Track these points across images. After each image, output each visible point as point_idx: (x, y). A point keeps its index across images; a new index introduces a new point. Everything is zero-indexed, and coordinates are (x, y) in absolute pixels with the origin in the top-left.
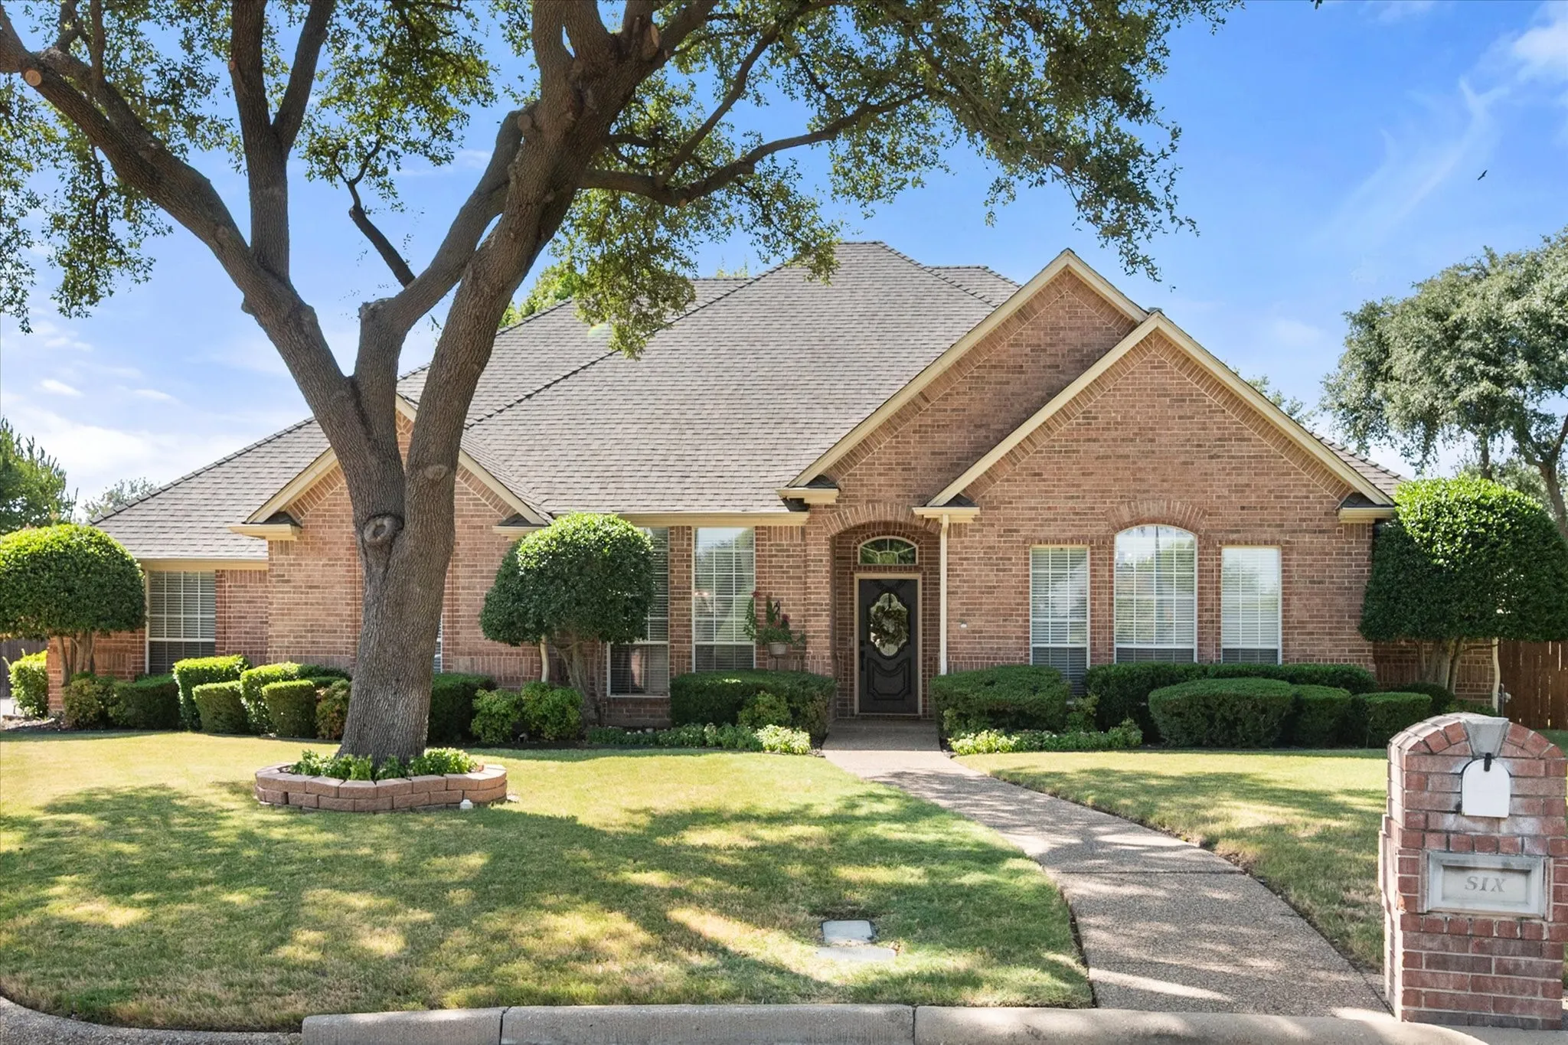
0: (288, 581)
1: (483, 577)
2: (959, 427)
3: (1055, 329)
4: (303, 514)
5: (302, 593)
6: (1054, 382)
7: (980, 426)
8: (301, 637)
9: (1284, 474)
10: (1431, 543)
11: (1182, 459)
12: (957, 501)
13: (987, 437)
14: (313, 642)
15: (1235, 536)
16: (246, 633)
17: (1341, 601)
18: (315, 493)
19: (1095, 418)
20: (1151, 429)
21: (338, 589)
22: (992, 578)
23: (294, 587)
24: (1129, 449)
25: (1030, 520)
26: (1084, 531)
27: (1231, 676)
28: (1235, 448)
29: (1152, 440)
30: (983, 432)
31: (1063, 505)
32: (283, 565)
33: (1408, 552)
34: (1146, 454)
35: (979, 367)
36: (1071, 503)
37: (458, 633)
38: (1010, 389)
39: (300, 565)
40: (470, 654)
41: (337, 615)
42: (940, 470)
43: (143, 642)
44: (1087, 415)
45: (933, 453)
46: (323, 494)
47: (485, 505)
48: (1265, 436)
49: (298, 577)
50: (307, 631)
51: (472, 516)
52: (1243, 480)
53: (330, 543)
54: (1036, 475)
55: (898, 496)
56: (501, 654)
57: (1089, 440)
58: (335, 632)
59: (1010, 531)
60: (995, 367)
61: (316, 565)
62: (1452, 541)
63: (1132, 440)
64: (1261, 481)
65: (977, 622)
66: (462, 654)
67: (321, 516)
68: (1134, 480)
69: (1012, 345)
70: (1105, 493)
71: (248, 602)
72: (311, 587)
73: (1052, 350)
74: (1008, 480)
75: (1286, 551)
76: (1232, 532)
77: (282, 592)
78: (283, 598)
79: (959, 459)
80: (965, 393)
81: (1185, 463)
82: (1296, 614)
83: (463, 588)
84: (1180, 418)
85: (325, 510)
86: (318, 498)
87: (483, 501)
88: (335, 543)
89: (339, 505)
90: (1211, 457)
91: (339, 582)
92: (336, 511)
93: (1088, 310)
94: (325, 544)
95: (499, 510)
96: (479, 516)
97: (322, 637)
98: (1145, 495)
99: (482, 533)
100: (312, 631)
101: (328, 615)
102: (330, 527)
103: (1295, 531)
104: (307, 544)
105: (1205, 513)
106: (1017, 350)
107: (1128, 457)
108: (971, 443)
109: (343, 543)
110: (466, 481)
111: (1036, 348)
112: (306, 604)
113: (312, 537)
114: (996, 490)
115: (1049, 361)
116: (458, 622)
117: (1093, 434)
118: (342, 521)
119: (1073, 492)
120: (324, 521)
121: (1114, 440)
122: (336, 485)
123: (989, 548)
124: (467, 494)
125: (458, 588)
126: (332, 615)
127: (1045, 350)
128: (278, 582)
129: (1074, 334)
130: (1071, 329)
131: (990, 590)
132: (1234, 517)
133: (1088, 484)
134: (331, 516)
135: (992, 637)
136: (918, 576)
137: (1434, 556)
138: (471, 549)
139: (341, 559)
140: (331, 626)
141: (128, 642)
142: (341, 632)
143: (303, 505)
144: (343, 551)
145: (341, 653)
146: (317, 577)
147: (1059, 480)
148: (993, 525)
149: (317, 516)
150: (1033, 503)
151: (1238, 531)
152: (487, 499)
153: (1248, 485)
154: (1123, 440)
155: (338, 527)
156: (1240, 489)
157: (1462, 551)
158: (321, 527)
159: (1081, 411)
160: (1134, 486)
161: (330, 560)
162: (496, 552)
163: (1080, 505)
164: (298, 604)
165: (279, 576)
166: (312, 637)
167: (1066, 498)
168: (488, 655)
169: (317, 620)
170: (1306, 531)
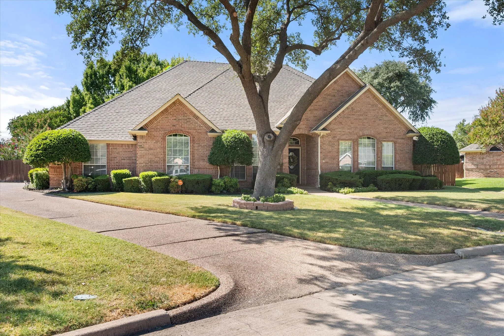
0: (143, 147)
1: (202, 147)
2: (320, 110)
3: (343, 86)
4: (148, 128)
5: (147, 151)
6: (342, 100)
7: (325, 110)
8: (147, 164)
9: (395, 125)
10: (433, 142)
11: (373, 120)
12: (324, 129)
13: (327, 113)
14: (151, 165)
15: (384, 139)
16: (116, 162)
17: (407, 155)
18: (151, 122)
19: (354, 109)
20: (367, 113)
21: (158, 150)
22: (330, 149)
23: (145, 149)
24: (361, 117)
25: (339, 134)
26: (352, 137)
27: (392, 174)
28: (385, 118)
29: (366, 115)
30: (326, 112)
31: (347, 131)
32: (141, 142)
33: (427, 144)
34: (366, 119)
35: (325, 95)
36: (349, 130)
37: (194, 163)
38: (332, 101)
39: (147, 143)
40: (198, 169)
41: (158, 157)
42: (315, 121)
43: (82, 165)
44: (352, 108)
45: (314, 116)
46: (154, 122)
47: (202, 127)
48: (391, 115)
49: (146, 146)
50: (149, 162)
51: (199, 130)
52: (386, 126)
53: (156, 136)
54: (340, 123)
55: (306, 127)
56: (207, 169)
57: (353, 115)
58: (158, 162)
59: (335, 137)
60: (328, 95)
61: (152, 143)
62: (438, 142)
63: (362, 115)
64: (390, 126)
65: (327, 160)
66: (196, 169)
67: (153, 128)
68: (363, 125)
69: (333, 90)
70: (356, 128)
71: (117, 153)
72: (150, 149)
73: (342, 92)
74: (334, 124)
75: (395, 143)
76: (384, 138)
77: (141, 151)
78: (141, 152)
79: (320, 118)
80: (321, 101)
81: (374, 121)
82: (398, 158)
83: (196, 150)
84: (373, 110)
85: (154, 127)
86: (152, 123)
87: (202, 125)
88: (158, 136)
89: (159, 125)
90: (380, 120)
91: (159, 148)
92: (158, 127)
93: (350, 82)
94: (154, 136)
95: (206, 128)
96: (200, 130)
97: (153, 164)
98: (365, 129)
99: (201, 134)
100: (151, 162)
101: (156, 157)
102: (156, 132)
103: (397, 139)
104: (149, 136)
105: (378, 134)
106: (334, 91)
107: (361, 119)
108: (323, 114)
109: (160, 136)
110: (197, 120)
111: (338, 91)
112: (149, 154)
113: (150, 135)
114: (331, 126)
115: (341, 94)
116: (194, 160)
117: (353, 113)
118: (160, 130)
119: (349, 128)
120: (154, 130)
121: (358, 115)
122: (158, 119)
123: (330, 141)
124: (197, 123)
125: (194, 150)
126: (157, 157)
127: (340, 91)
128: (140, 147)
129: (347, 88)
130: (346, 87)
131: (330, 152)
132: (384, 134)
133: (352, 126)
134: (156, 128)
135: (330, 164)
136: (300, 148)
137: (434, 145)
138: (198, 139)
139: (159, 141)
140: (157, 161)
141: (77, 165)
142: (160, 162)
143: (147, 125)
144: (160, 139)
145: (159, 168)
146: (152, 146)
147: (346, 124)
148: (330, 135)
149: (152, 128)
150: (340, 130)
151: (385, 138)
152: (203, 125)
153: (387, 127)
154: (360, 115)
155: (158, 132)
156: (386, 128)
157: (440, 144)
158: (153, 132)
159: (351, 108)
160: (363, 126)
161: (156, 141)
162: (206, 140)
163: (351, 131)
164: (146, 154)
165: (140, 146)
166: (151, 164)
167: (348, 129)
168: (203, 169)
169: (152, 159)
170: (400, 139)
